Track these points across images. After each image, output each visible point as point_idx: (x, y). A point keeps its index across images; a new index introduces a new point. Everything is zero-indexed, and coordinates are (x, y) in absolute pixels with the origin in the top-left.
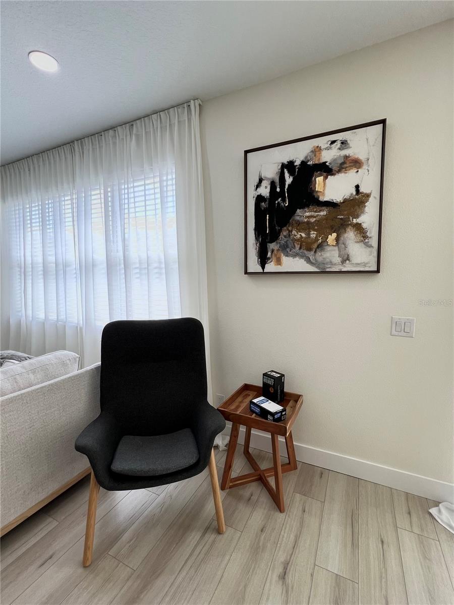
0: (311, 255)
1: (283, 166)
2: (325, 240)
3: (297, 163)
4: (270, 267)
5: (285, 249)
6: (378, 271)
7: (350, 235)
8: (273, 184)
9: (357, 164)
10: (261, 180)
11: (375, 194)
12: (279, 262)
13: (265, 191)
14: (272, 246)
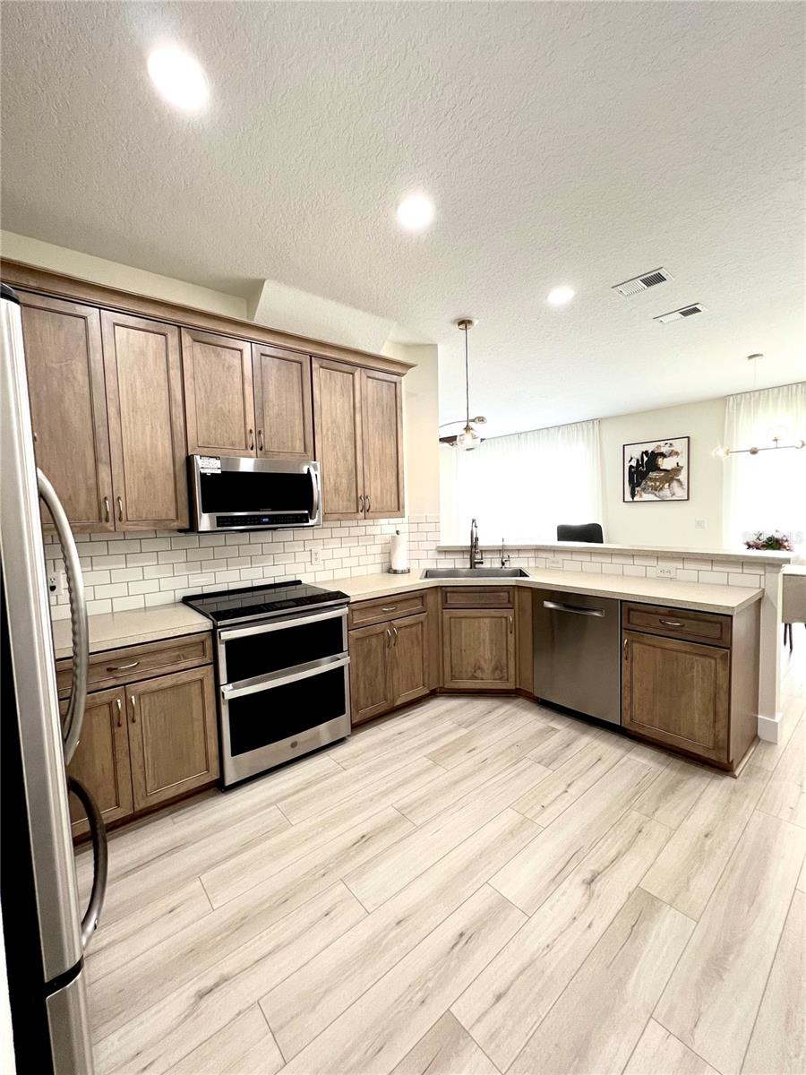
0: (656, 493)
1: (643, 453)
2: (663, 486)
3: (650, 452)
4: (636, 499)
5: (643, 490)
6: (688, 499)
7: (675, 484)
8: (638, 460)
9: (677, 453)
10: (632, 458)
11: (686, 467)
12: (641, 496)
13: (634, 463)
14: (637, 489)
